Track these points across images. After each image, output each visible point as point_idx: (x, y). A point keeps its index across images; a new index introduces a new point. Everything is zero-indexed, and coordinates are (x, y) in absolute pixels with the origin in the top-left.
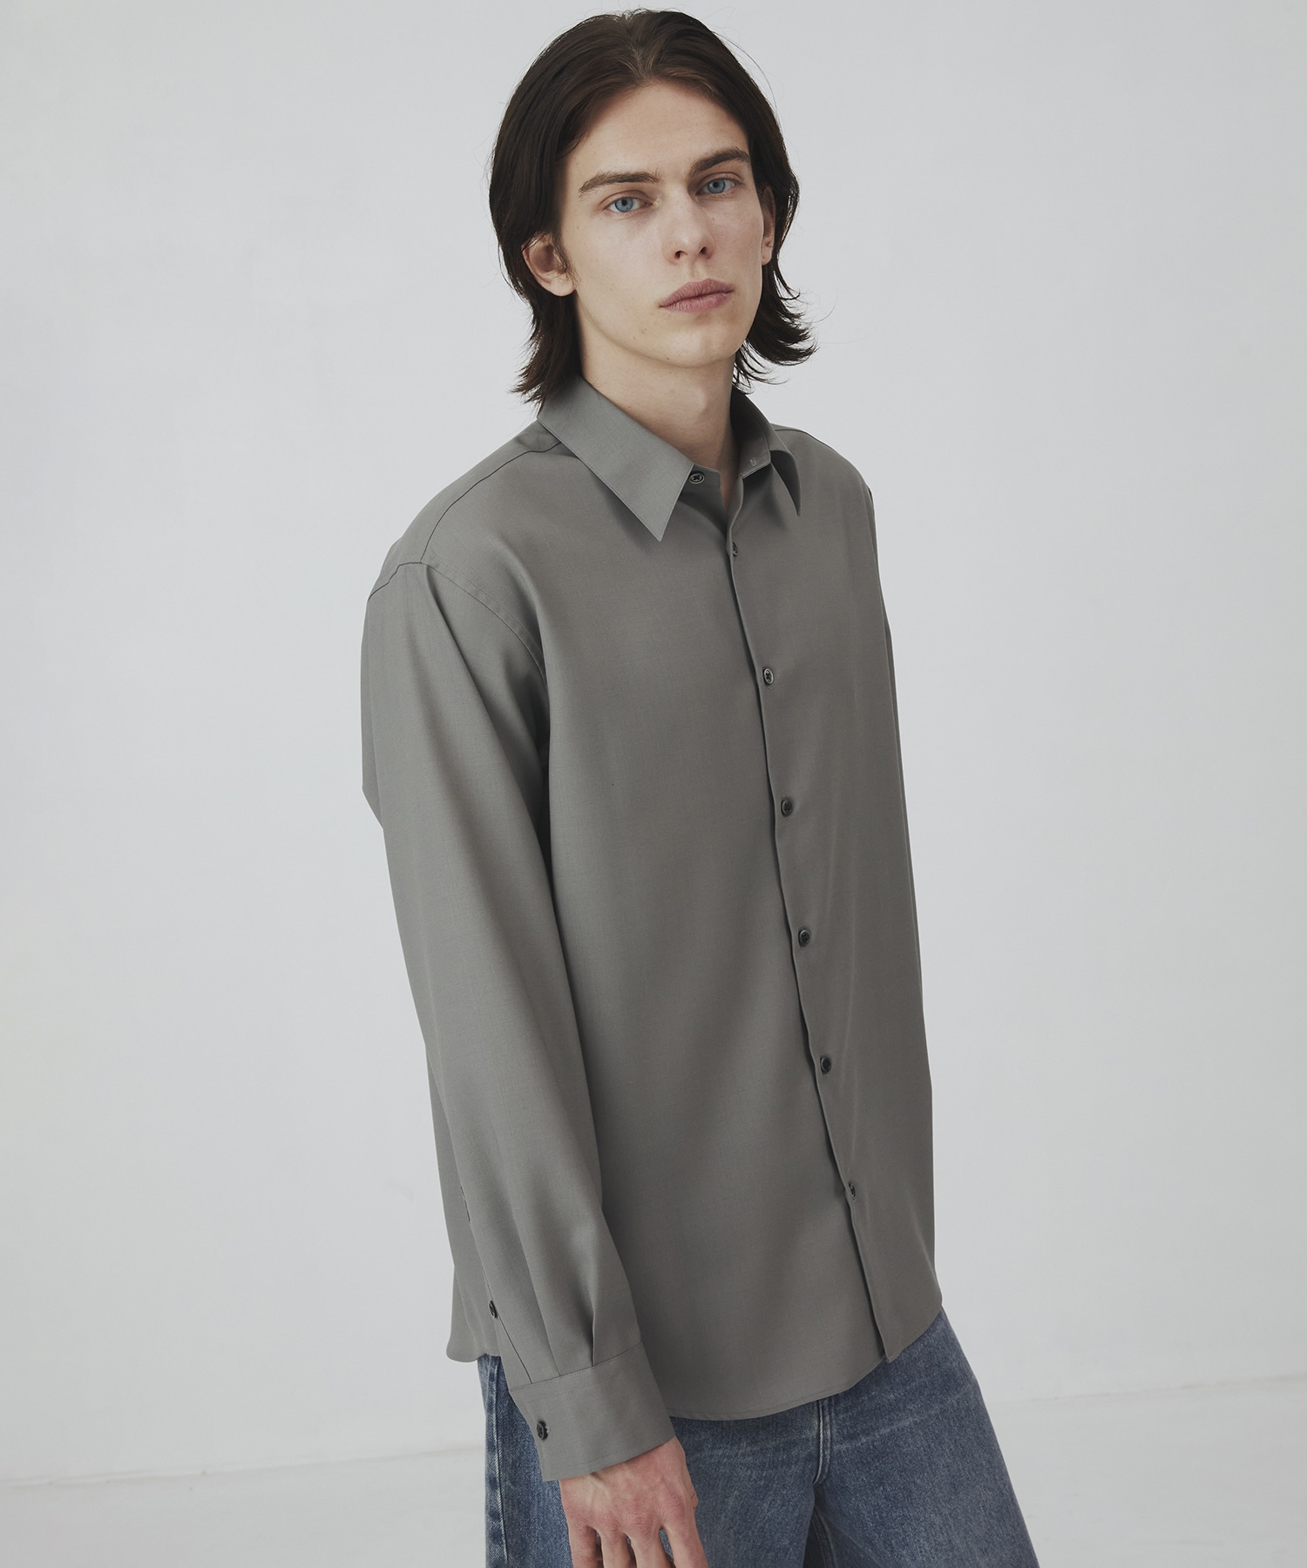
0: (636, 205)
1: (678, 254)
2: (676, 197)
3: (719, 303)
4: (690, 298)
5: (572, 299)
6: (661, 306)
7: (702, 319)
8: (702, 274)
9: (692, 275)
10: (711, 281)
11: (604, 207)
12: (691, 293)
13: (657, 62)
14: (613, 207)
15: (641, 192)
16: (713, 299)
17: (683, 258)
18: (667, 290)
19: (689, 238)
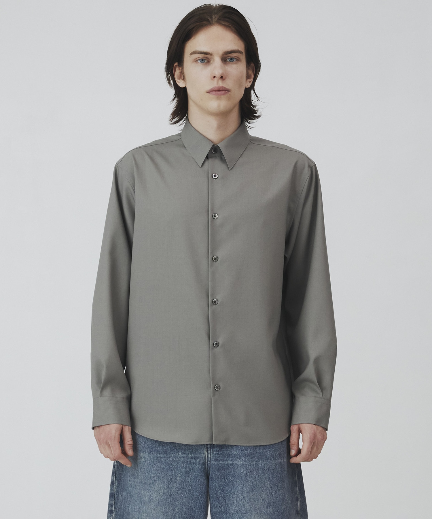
0: (206, 61)
1: (214, 77)
2: (217, 61)
3: (224, 94)
4: (216, 91)
5: (185, 88)
6: (207, 92)
7: (219, 98)
8: (221, 84)
9: (217, 84)
10: (223, 86)
11: (196, 61)
12: (216, 89)
13: (218, 19)
14: (199, 61)
15: (208, 58)
16: (223, 92)
17: (215, 78)
18: (209, 88)
19: (218, 72)
